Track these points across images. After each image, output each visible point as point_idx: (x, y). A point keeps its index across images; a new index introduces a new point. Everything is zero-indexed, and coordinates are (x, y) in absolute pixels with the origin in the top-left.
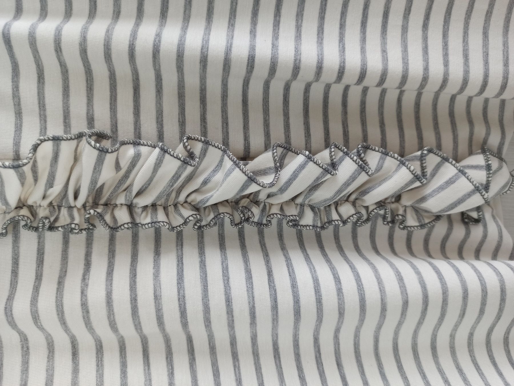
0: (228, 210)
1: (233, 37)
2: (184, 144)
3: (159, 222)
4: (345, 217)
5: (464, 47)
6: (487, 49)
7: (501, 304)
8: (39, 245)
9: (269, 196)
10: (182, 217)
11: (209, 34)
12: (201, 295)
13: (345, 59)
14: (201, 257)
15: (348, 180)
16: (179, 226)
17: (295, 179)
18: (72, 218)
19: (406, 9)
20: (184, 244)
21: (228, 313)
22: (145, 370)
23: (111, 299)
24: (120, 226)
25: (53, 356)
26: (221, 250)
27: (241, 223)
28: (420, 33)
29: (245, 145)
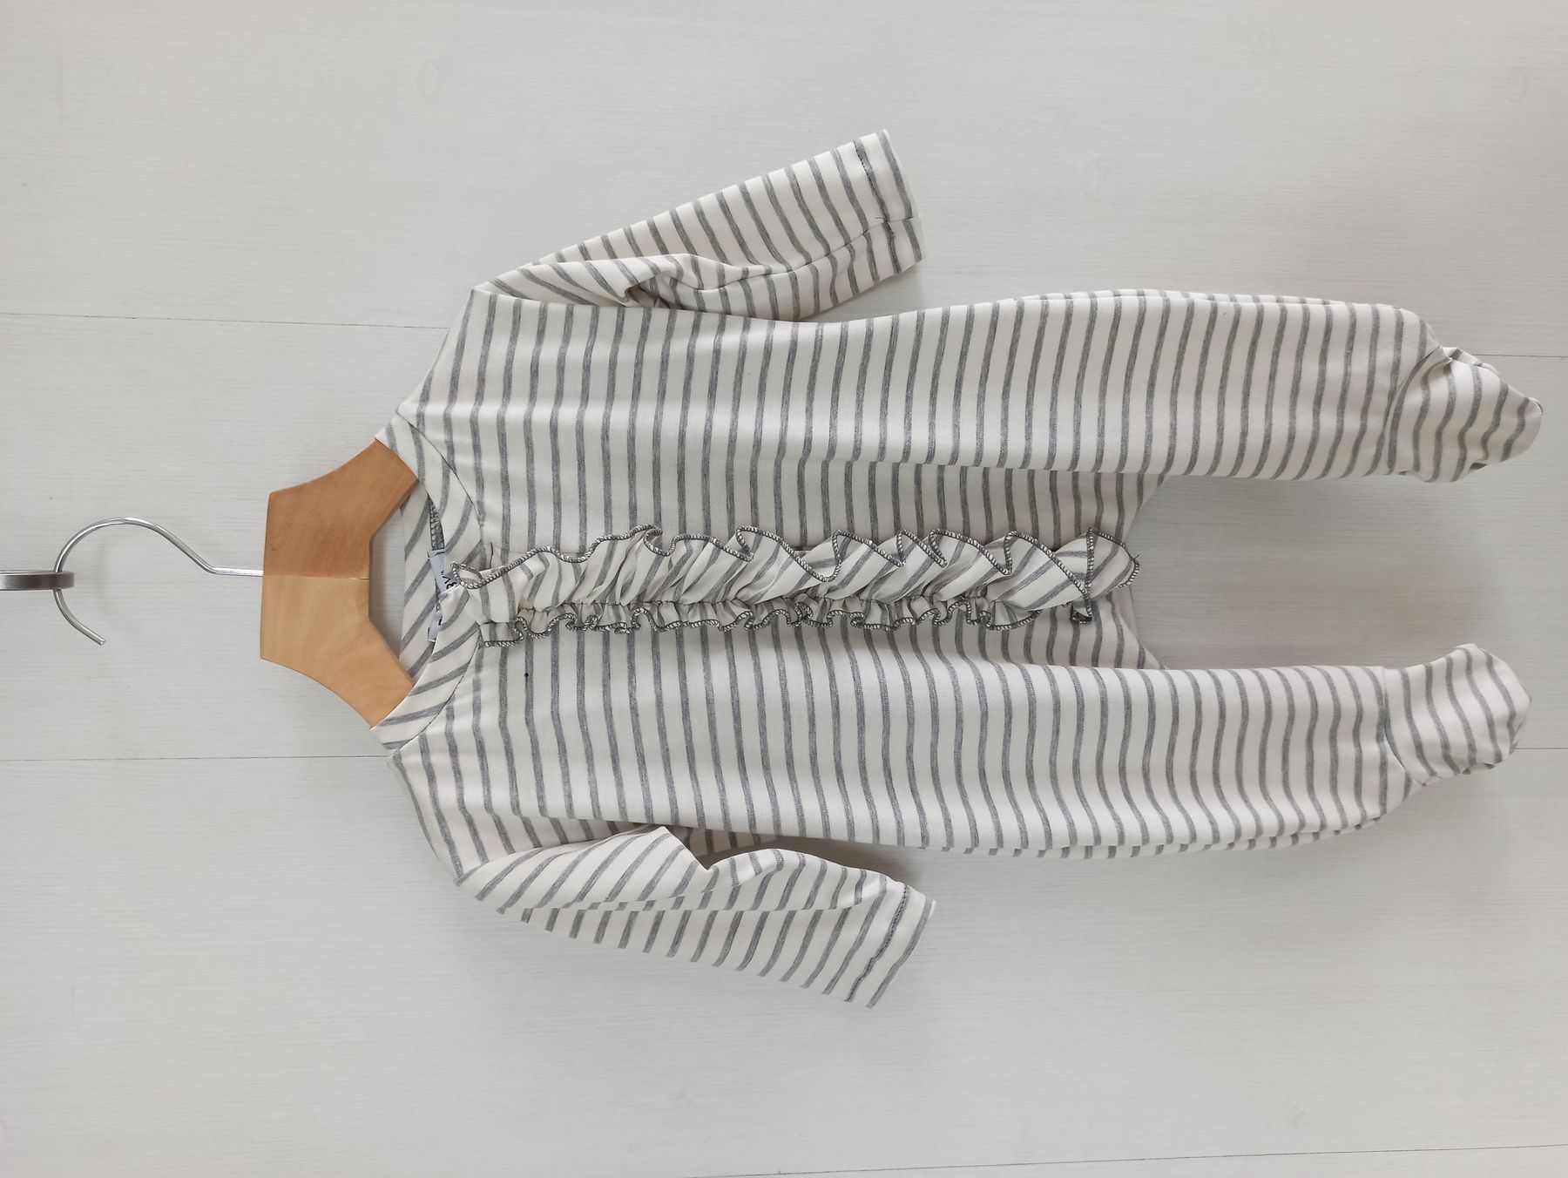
0: (784, 606)
1: (787, 419)
2: (738, 537)
3: (709, 620)
4: (919, 614)
5: (1051, 415)
6: (1079, 417)
7: (1102, 720)
8: (578, 646)
9: (829, 591)
10: (733, 614)
11: (762, 416)
12: (756, 700)
13: (910, 438)
14: (754, 659)
15: (918, 571)
16: (729, 625)
17: (857, 571)
18: (618, 616)
19: (981, 377)
20: (734, 646)
21: (785, 719)
22: (693, 786)
23: (661, 702)
24: (668, 625)
25: (593, 769)
26: (777, 652)
27: (798, 621)
28: (999, 401)
29: (801, 532)
